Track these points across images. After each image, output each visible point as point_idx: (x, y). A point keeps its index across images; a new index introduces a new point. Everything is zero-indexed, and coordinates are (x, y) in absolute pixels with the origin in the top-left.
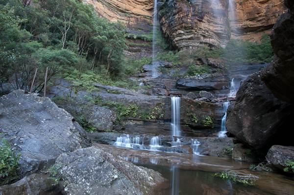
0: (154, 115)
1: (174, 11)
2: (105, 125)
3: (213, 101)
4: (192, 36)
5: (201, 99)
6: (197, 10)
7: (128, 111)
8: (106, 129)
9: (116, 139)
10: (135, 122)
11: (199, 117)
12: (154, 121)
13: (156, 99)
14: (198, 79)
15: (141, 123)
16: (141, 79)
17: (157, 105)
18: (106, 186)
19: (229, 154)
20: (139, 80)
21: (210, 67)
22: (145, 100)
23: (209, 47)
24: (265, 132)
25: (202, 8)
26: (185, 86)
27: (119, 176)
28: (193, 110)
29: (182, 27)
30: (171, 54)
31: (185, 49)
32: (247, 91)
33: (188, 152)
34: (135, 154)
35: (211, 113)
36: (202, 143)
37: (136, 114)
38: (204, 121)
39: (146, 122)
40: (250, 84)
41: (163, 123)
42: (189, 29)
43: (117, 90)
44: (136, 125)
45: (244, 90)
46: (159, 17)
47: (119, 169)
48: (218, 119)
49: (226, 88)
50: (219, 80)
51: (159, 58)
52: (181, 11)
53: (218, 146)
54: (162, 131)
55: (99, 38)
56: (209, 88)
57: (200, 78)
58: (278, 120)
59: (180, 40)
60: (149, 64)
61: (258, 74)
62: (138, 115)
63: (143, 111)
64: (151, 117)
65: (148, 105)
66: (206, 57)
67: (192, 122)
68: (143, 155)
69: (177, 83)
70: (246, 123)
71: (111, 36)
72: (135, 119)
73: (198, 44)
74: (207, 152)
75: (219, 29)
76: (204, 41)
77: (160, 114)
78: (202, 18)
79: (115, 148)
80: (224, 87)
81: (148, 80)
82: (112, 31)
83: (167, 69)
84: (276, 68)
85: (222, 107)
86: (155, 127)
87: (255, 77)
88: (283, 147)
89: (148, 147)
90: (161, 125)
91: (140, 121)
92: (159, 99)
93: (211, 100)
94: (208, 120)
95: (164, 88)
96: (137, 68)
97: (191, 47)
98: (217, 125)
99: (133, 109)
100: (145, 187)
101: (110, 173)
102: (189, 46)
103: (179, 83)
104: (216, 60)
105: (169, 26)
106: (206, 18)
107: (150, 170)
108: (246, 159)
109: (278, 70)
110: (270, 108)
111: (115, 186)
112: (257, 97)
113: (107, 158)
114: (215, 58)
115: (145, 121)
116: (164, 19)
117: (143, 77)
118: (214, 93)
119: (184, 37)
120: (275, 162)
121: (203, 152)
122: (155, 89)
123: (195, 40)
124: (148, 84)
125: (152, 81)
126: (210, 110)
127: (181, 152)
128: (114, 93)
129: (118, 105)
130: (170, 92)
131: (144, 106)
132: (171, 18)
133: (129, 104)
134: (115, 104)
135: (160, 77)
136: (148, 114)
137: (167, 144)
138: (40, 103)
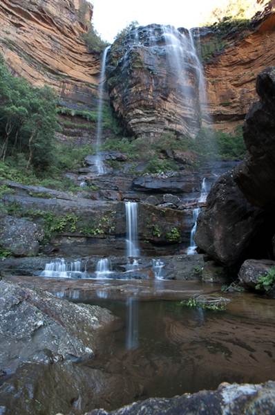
0: (101, 228)
1: (130, 81)
2: (27, 247)
3: (180, 207)
4: (154, 118)
5: (166, 205)
6: (160, 83)
7: (62, 224)
8: (28, 252)
9: (44, 266)
10: (73, 240)
11: (163, 229)
12: (102, 236)
13: (103, 205)
14: (160, 179)
15: (83, 240)
16: (82, 177)
17: (105, 214)
18: (24, 340)
19: (198, 275)
20: (79, 178)
21: (176, 162)
22: (89, 207)
23: (176, 136)
24: (238, 244)
25: (167, 81)
26: (144, 187)
27: (44, 322)
28: (154, 219)
29: (140, 105)
30: (125, 142)
31: (144, 136)
32: (219, 195)
33: (148, 277)
34: (74, 287)
35: (177, 223)
36: (166, 264)
37: (74, 228)
39: (90, 239)
40: (222, 185)
41: (114, 240)
42: (150, 108)
43: (45, 193)
44: (76, 244)
45: (215, 194)
46: (108, 87)
47: (45, 312)
48: (186, 231)
49: (197, 191)
50: (187, 180)
51: (109, 146)
52: (139, 82)
53: (186, 266)
54: (113, 251)
55: (13, 109)
56: (175, 191)
57: (163, 177)
58: (251, 230)
59: (137, 123)
60: (94, 155)
61: (231, 172)
62: (78, 229)
63: (85, 223)
64: (97, 232)
65: (93, 215)
66: (172, 149)
67: (154, 236)
68: (86, 286)
69: (133, 183)
70: (218, 235)
71: (33, 109)
72: (73, 235)
73: (162, 131)
74: (173, 275)
75: (188, 112)
76: (169, 127)
77: (109, 227)
78: (167, 96)
79: (43, 280)
80: (193, 189)
81: (93, 178)
82: (36, 100)
83: (119, 163)
84: (248, 166)
85: (191, 216)
86: (103, 245)
87: (227, 177)
88: (255, 261)
89: (93, 275)
90: (111, 242)
91: (81, 237)
92: (109, 205)
93: (177, 207)
94: (174, 233)
95: (115, 190)
96: (75, 160)
97: (152, 134)
98: (185, 239)
99: (71, 221)
100: (86, 333)
101: (31, 319)
102: (149, 133)
103: (136, 183)
104: (184, 153)
105: (123, 102)
106: (171, 96)
107: (94, 307)
108: (218, 279)
109: (251, 169)
110: (244, 215)
111: (38, 337)
112: (229, 202)
113: (26, 297)
114: (183, 150)
115: (88, 238)
116: (115, 91)
117: (85, 173)
118: (181, 197)
119: (143, 119)
120: (247, 280)
121: (168, 275)
122: (102, 191)
123: (158, 125)
124: (93, 184)
125: (98, 179)
126: (176, 220)
127: (140, 278)
128: (39, 197)
129: (46, 215)
130: (124, 196)
131: (87, 216)
132: (125, 91)
133: (65, 214)
134: (41, 213)
135: (109, 174)
136: (92, 228)
137: (120, 269)
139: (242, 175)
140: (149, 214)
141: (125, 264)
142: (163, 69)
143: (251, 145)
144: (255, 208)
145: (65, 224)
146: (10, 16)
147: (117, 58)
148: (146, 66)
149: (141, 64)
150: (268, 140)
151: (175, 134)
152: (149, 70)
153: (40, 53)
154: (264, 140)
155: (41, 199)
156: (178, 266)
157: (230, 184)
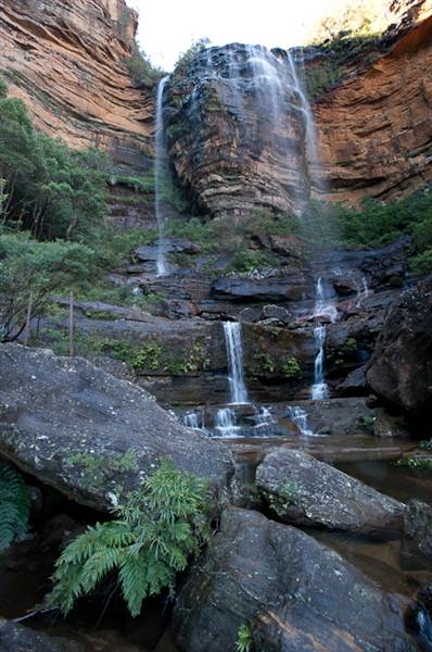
0: (193, 362)
1: (202, 132)
3: (291, 324)
4: (239, 187)
5: (268, 321)
6: (248, 134)
7: (140, 358)
10: (155, 379)
11: (277, 360)
12: (195, 374)
13: (193, 327)
14: (255, 279)
15: (168, 380)
16: (134, 279)
17: (196, 341)
19: (367, 427)
20: (129, 282)
21: (276, 254)
22: (173, 332)
23: (273, 214)
25: (258, 132)
26: (229, 294)
28: (264, 346)
29: (218, 168)
30: (195, 224)
31: (224, 214)
32: (404, 325)
35: (295, 351)
36: (309, 413)
37: (157, 363)
38: (286, 367)
39: (177, 378)
41: (211, 378)
42: (233, 173)
43: (108, 312)
44: (158, 387)
45: (398, 323)
46: (167, 141)
48: (308, 362)
49: (309, 298)
50: (294, 281)
51: (170, 231)
52: (217, 133)
53: (339, 415)
54: (211, 394)
55: (53, 187)
56: (277, 298)
57: (258, 278)
59: (214, 195)
60: (148, 245)
62: (162, 364)
63: (171, 356)
64: (188, 367)
65: (181, 343)
66: (267, 235)
67: (264, 370)
69: (213, 289)
71: (76, 182)
72: (155, 373)
73: (251, 206)
74: (326, 428)
75: (291, 177)
76: (262, 200)
77: (204, 360)
78: (259, 153)
80: (304, 295)
81: (151, 282)
82: (78, 171)
83: (189, 257)
85: (312, 339)
86: (196, 387)
89: (215, 432)
90: (207, 382)
91: (166, 376)
92: (200, 327)
93: (286, 324)
94: (292, 365)
95: (186, 299)
96: (120, 254)
97: (237, 212)
98: (306, 373)
99: (151, 353)
102: (232, 209)
103: (218, 288)
104: (287, 240)
105: (191, 163)
106: (265, 153)
108: (400, 432)
114: (286, 236)
115: (175, 377)
116: (178, 146)
117: (137, 273)
118: (287, 307)
119: (223, 189)
121: (318, 428)
122: (166, 300)
123: (245, 198)
124: (152, 291)
125: (160, 284)
126: (292, 345)
127: (280, 434)
128: (101, 318)
129: (119, 346)
130: (201, 308)
131: (173, 345)
132: (194, 146)
133: (143, 343)
134: (111, 343)
135: (175, 274)
136: (182, 362)
137: (246, 422)
138: (71, 370)
140: (257, 339)
141: (252, 415)
142: (251, 113)
145: (144, 358)
146: (15, 33)
147: (180, 95)
148: (226, 109)
149: (219, 104)
151: (273, 211)
152: (231, 114)
153: (61, 89)
155: (103, 322)
156: (327, 416)
157: (413, 309)
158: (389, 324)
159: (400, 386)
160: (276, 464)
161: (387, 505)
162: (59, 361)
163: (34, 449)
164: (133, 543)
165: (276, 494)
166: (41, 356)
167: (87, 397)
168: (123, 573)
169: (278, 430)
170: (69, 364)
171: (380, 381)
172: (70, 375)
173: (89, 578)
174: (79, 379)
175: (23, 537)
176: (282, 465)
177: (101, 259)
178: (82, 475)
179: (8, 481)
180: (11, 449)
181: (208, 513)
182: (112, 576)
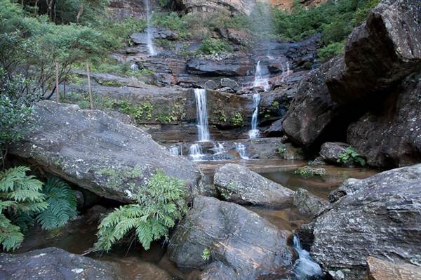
0: (174, 115)
3: (238, 92)
5: (224, 89)
7: (139, 112)
10: (150, 126)
11: (228, 114)
12: (176, 123)
13: (174, 92)
14: (216, 60)
15: (158, 127)
17: (176, 101)
19: (280, 154)
20: (128, 59)
21: (231, 42)
22: (161, 95)
23: (230, 12)
26: (198, 70)
28: (220, 105)
30: (174, 17)
31: (195, 10)
32: (309, 93)
35: (240, 109)
36: (247, 146)
37: (150, 116)
38: (234, 119)
39: (165, 126)
41: (187, 126)
43: (115, 81)
44: (152, 131)
48: (248, 116)
49: (251, 74)
50: (242, 62)
51: (156, 21)
53: (265, 147)
54: (187, 136)
56: (230, 74)
57: (218, 59)
58: (329, 120)
60: (140, 32)
62: (154, 117)
63: (160, 111)
64: (171, 118)
65: (166, 102)
66: (226, 28)
69: (187, 66)
70: (304, 125)
72: (149, 122)
73: (214, 5)
74: (257, 155)
77: (181, 114)
80: (248, 72)
81: (144, 60)
83: (170, 42)
85: (251, 101)
86: (177, 131)
87: (313, 76)
88: (332, 143)
90: (184, 128)
91: (157, 124)
93: (235, 91)
94: (238, 118)
95: (169, 73)
96: (120, 38)
97: (204, 9)
98: (247, 123)
99: (146, 109)
102: (201, 7)
103: (190, 66)
104: (239, 33)
108: (298, 157)
110: (325, 108)
112: (317, 99)
114: (237, 29)
115: (163, 125)
117: (133, 54)
118: (236, 80)
120: (330, 157)
121: (252, 155)
122: (155, 74)
124: (145, 67)
125: (150, 61)
126: (239, 105)
127: (229, 159)
128: (110, 85)
129: (124, 104)
130: (179, 79)
133: (141, 102)
134: (118, 103)
135: (160, 55)
136: (167, 115)
137: (208, 152)
138: (93, 118)
139: (334, 80)
140: (216, 101)
141: (213, 147)
143: (350, 61)
144: (335, 104)
145: (142, 113)
150: (366, 61)
154: (363, 60)
155: (112, 87)
156: (258, 148)
157: (315, 83)
158: (299, 92)
159: (301, 131)
160: (226, 172)
161: (286, 192)
162: (84, 112)
163: (75, 167)
164: (143, 215)
165: (225, 188)
166: (71, 109)
167: (106, 135)
168: (138, 230)
169: (228, 157)
170: (91, 115)
171: (290, 127)
172: (93, 122)
173: (119, 233)
174: (99, 124)
175: (75, 218)
176: (229, 172)
177: (105, 41)
178: (108, 180)
179: (60, 187)
180: (59, 168)
181: (186, 199)
182: (132, 232)
